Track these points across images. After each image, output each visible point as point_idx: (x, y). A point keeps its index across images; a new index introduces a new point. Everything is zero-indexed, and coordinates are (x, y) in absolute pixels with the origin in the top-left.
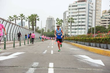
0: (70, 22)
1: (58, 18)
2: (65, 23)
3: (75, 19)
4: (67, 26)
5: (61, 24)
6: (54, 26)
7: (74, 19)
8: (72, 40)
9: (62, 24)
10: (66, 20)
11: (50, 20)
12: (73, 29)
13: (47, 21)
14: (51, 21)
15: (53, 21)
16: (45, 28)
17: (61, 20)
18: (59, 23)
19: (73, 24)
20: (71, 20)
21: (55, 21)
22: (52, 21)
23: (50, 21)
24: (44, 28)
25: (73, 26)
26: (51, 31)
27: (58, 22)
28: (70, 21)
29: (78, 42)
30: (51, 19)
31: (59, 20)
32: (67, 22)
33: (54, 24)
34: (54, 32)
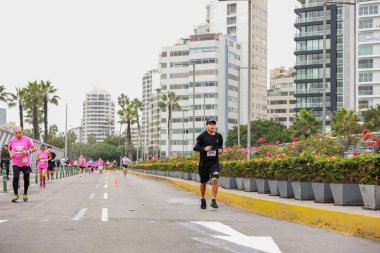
0: (167, 108)
1: (122, 95)
2: (150, 113)
3: (184, 99)
4: (155, 121)
5: (135, 113)
6: (112, 123)
7: (178, 98)
8: (174, 168)
9: (137, 116)
10: (152, 100)
11: (97, 103)
12: (177, 131)
13: (87, 106)
14: (99, 104)
15: (107, 104)
16: (81, 128)
17: (136, 100)
18: (128, 110)
19: (176, 114)
20: (168, 100)
21: (113, 105)
22: (103, 104)
24: (76, 129)
25: (177, 120)
26: (101, 139)
27: (126, 107)
28: (166, 103)
30: (102, 97)
31: (128, 102)
32: (155, 108)
33: (110, 114)
34: (110, 143)
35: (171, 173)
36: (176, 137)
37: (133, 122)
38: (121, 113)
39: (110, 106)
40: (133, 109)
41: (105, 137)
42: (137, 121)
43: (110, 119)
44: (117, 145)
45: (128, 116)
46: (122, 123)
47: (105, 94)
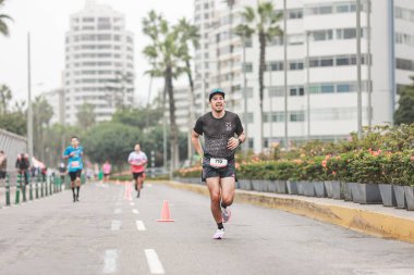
0: (255, 39)
1: (152, 14)
2: (213, 53)
3: (293, 16)
4: (225, 70)
5: (182, 53)
6: (129, 78)
7: (280, 15)
8: (314, 173)
9: (187, 59)
10: (215, 25)
11: (95, 34)
12: (276, 92)
13: (73, 43)
14: (100, 37)
15: (117, 38)
16: (62, 92)
17: (183, 23)
18: (167, 44)
19: (274, 53)
20: (258, 18)
21: (129, 40)
22: (107, 37)
23: (92, 37)
24: (52, 94)
25: (277, 66)
26: (106, 114)
27: (162, 38)
28: (253, 25)
29: (385, 190)
30: (104, 23)
31: (165, 27)
32: (225, 43)
33: (123, 60)
34: (126, 121)
35: (301, 186)
36: (275, 104)
37: (180, 70)
38: (151, 52)
39: (123, 43)
40: (178, 44)
41: (113, 110)
42: (187, 69)
43: (125, 70)
44: (142, 126)
45: (167, 59)
46: (153, 74)
47: (111, 16)
